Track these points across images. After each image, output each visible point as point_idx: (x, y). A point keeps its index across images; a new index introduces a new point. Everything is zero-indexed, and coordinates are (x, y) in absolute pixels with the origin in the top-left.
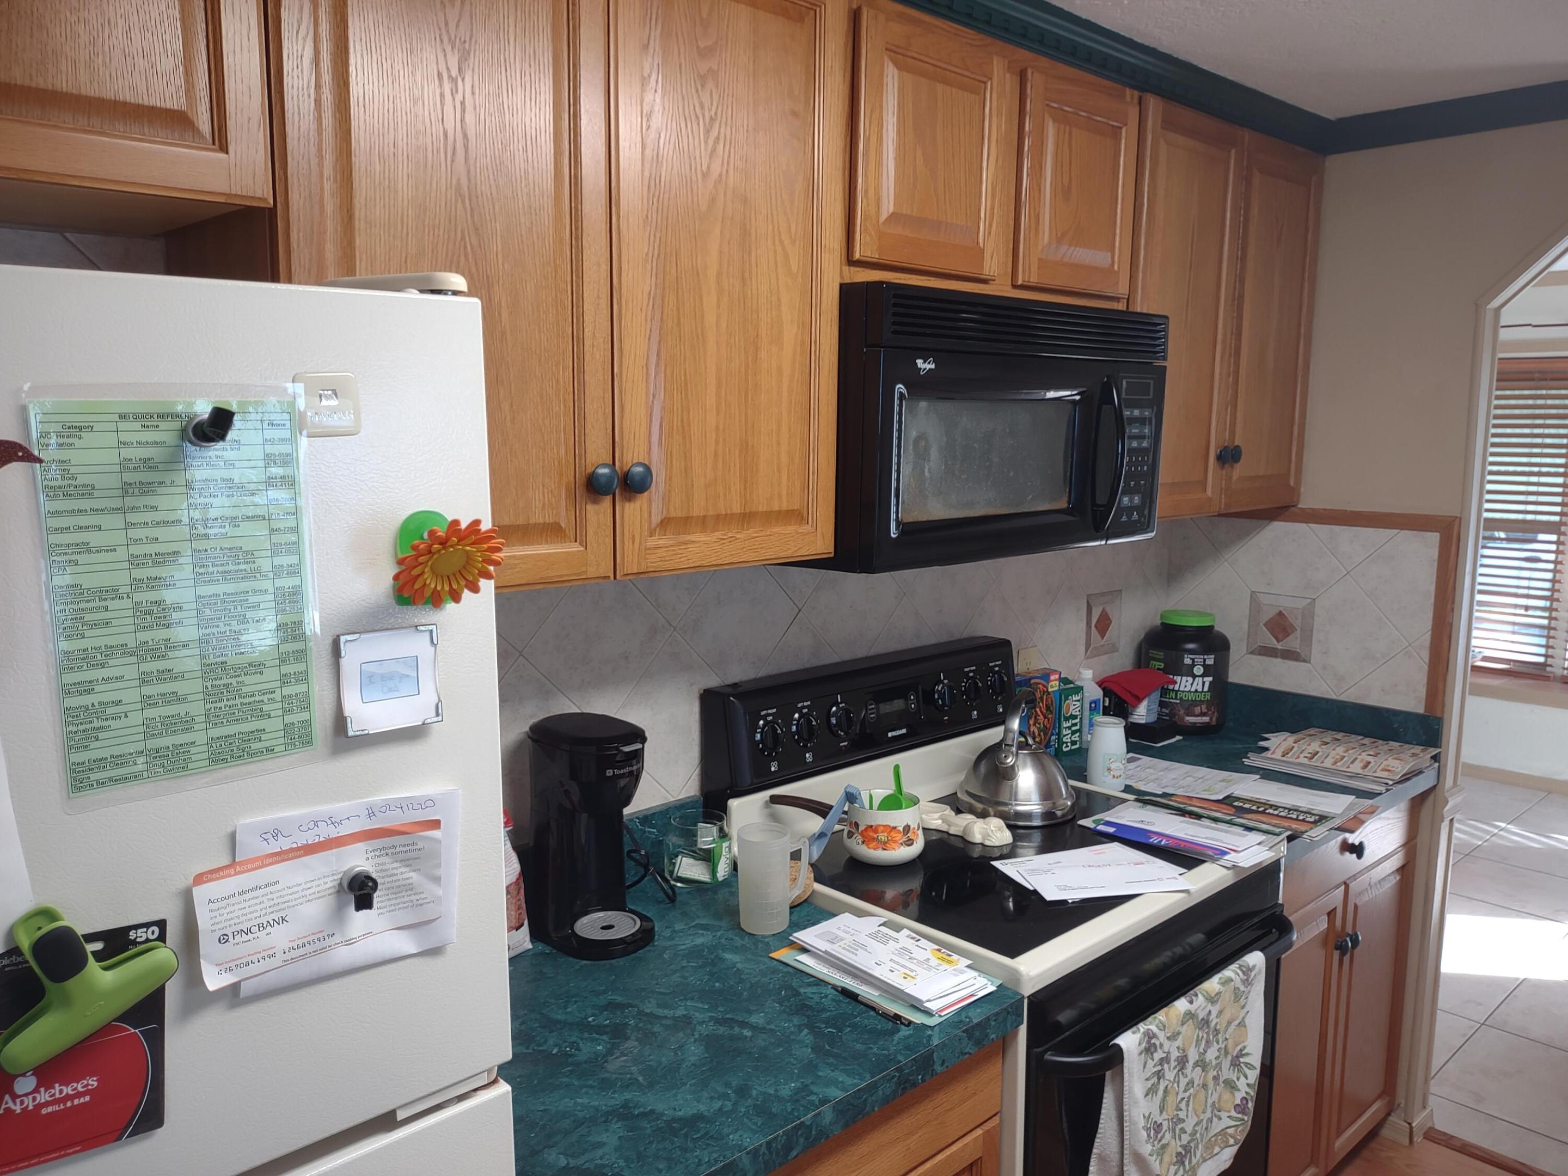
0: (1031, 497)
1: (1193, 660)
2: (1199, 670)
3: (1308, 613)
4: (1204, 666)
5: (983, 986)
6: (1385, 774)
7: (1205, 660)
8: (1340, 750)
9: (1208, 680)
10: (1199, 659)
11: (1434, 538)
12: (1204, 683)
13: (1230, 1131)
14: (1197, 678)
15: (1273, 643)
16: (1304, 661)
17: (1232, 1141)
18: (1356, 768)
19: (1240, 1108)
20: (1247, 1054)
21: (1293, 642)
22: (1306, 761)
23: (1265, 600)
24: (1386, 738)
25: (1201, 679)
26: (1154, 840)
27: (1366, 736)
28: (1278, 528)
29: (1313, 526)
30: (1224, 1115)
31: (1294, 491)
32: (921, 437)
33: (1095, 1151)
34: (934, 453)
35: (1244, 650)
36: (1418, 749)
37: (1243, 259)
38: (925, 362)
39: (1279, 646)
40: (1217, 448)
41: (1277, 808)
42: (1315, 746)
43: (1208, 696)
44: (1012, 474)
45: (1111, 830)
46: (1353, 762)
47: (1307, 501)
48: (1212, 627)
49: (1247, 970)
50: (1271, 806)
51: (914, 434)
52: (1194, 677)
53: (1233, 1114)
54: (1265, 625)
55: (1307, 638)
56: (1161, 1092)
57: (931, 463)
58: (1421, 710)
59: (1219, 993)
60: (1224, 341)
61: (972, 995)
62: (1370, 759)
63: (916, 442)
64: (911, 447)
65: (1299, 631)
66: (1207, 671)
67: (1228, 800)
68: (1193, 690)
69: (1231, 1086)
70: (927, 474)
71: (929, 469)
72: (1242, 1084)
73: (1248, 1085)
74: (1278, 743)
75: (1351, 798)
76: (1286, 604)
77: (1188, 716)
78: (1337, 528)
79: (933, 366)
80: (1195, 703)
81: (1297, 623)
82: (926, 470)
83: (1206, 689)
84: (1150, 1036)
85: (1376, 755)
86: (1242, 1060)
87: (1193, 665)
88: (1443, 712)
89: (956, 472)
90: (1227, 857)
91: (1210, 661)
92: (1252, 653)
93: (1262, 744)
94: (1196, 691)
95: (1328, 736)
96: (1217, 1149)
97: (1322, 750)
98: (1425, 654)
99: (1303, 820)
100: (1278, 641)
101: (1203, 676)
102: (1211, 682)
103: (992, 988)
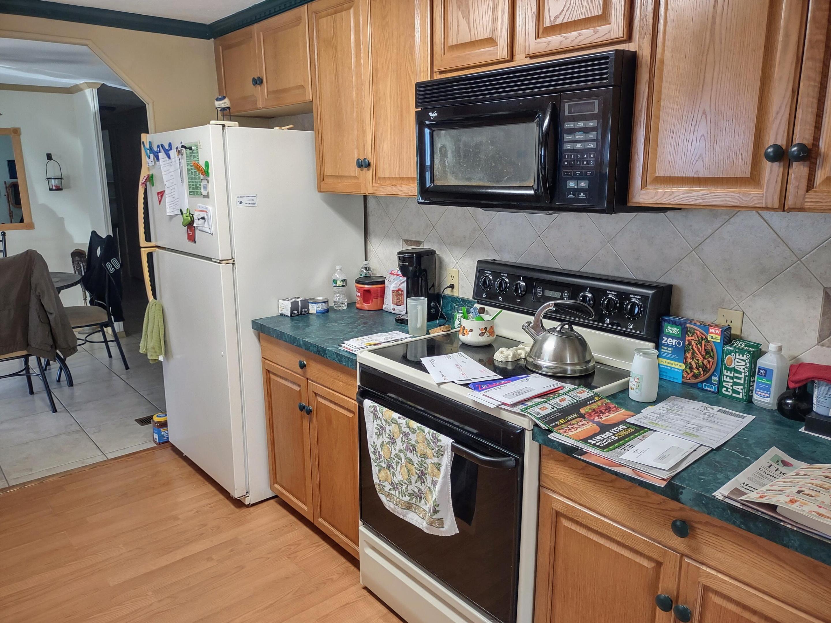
0: (506, 178)
32: (443, 147)
34: (450, 154)
38: (433, 113)
44: (493, 165)
51: (439, 145)
57: (449, 159)
63: (441, 148)
64: (439, 152)
70: (446, 163)
71: (447, 162)
79: (436, 115)
82: (446, 162)
89: (461, 163)
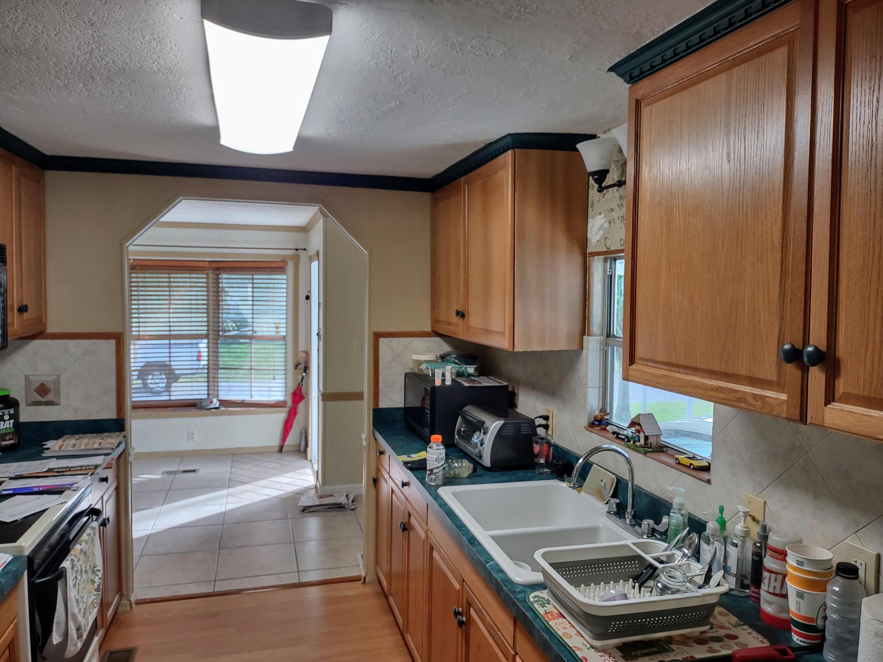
1: (3, 413)
2: (6, 417)
3: (57, 382)
4: (10, 415)
5: (8, 558)
6: (110, 445)
7: (9, 412)
8: (86, 440)
9: (12, 421)
10: (6, 411)
11: (113, 342)
12: (10, 423)
13: (95, 601)
14: (6, 422)
15: (39, 398)
16: (57, 405)
17: (96, 605)
18: (96, 446)
19: (97, 590)
20: (97, 566)
21: (50, 397)
22: (72, 449)
23: (32, 378)
24: (102, 432)
25: (8, 422)
26: (35, 490)
27: (92, 433)
28: (36, 343)
29: (56, 341)
30: (92, 595)
31: (44, 325)
33: (55, 620)
35: (24, 405)
36: (118, 434)
37: (20, 216)
39: (43, 400)
40: (18, 305)
41: (74, 468)
42: (73, 441)
43: (13, 430)
45: (11, 492)
46: (94, 444)
47: (51, 329)
48: (8, 395)
49: (94, 529)
50: (72, 468)
52: (4, 421)
53: (95, 593)
54: (34, 391)
55: (58, 393)
56: (77, 585)
58: (115, 417)
59: (88, 540)
60: (16, 255)
61: (5, 562)
62: (101, 441)
65: (53, 391)
66: (11, 417)
67: (50, 470)
68: (5, 427)
69: (93, 582)
72: (97, 580)
73: (99, 579)
74: (53, 445)
75: (103, 457)
76: (44, 379)
77: (3, 441)
78: (67, 341)
80: (6, 434)
81: (51, 386)
83: (11, 426)
84: (72, 560)
85: (103, 439)
86: (95, 569)
87: (4, 415)
88: (124, 415)
90: (74, 486)
91: (12, 411)
92: (29, 405)
93: (45, 447)
94: (6, 428)
95: (77, 436)
96: (91, 610)
97: (78, 442)
98: (114, 393)
99: (89, 469)
100: (42, 397)
101: (9, 420)
102: (13, 423)
103: (11, 558)
